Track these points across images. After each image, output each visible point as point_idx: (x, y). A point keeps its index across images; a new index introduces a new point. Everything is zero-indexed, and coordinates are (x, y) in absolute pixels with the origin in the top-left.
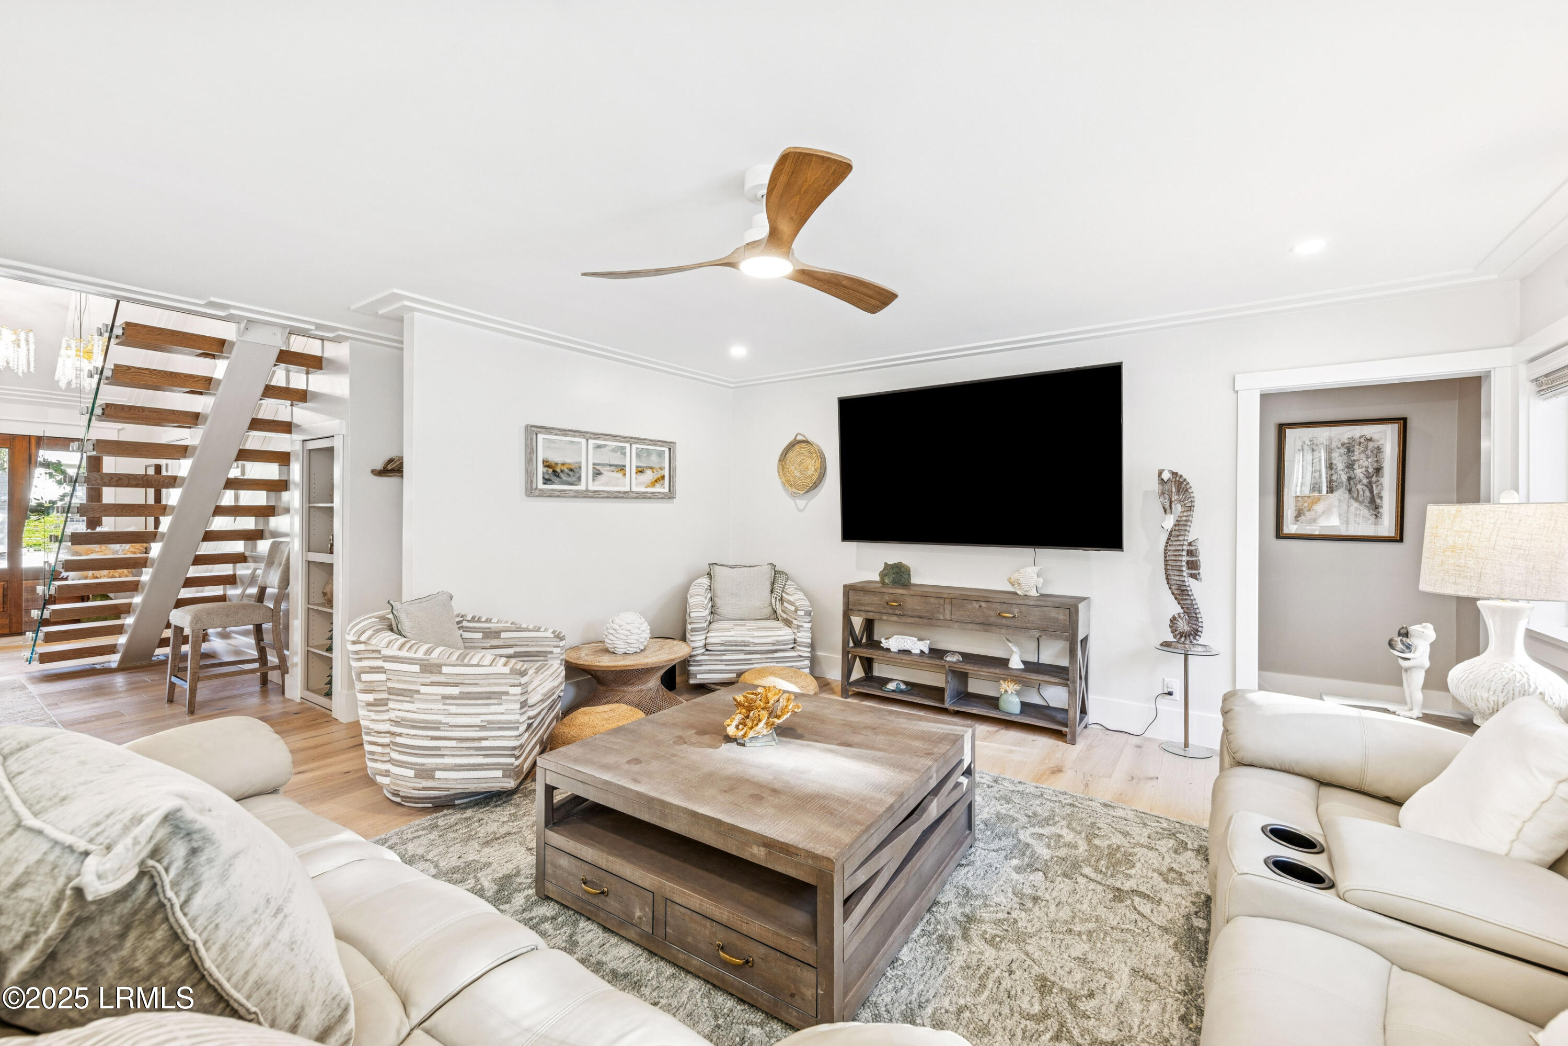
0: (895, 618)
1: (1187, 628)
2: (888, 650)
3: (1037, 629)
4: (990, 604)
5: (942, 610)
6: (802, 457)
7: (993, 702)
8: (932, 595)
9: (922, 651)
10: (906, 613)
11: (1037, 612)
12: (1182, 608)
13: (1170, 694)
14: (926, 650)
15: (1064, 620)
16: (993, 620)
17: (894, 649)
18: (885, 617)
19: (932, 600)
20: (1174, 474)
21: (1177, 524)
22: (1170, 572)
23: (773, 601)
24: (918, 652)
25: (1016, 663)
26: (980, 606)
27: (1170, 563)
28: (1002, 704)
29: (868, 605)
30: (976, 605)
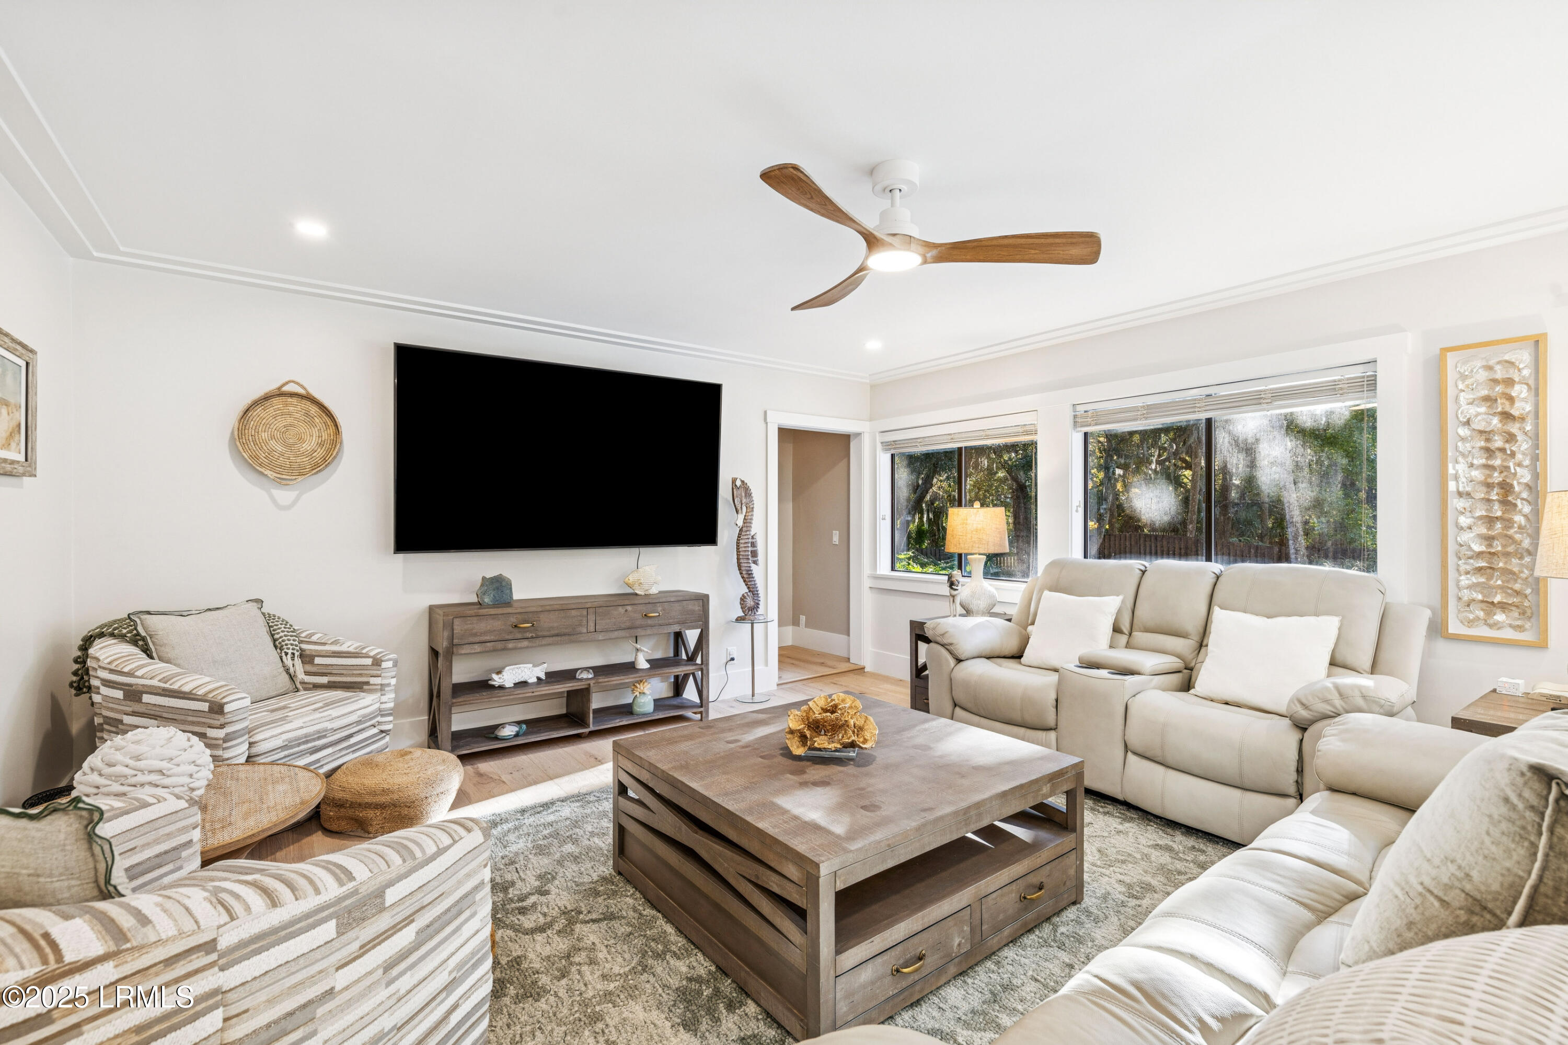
0: (525, 643)
1: (752, 603)
2: (501, 687)
3: (678, 623)
4: (635, 607)
5: (585, 622)
6: (289, 420)
7: (627, 710)
8: (574, 607)
9: (539, 679)
10: (540, 634)
11: (677, 607)
12: (748, 588)
13: (732, 659)
14: (543, 677)
15: (699, 610)
16: (638, 623)
17: (509, 684)
18: (511, 645)
19: (574, 613)
20: (743, 482)
21: (745, 520)
22: (742, 561)
23: (289, 662)
24: (535, 680)
25: (643, 664)
26: (626, 611)
27: (741, 553)
28: (637, 709)
29: (485, 633)
30: (621, 610)
